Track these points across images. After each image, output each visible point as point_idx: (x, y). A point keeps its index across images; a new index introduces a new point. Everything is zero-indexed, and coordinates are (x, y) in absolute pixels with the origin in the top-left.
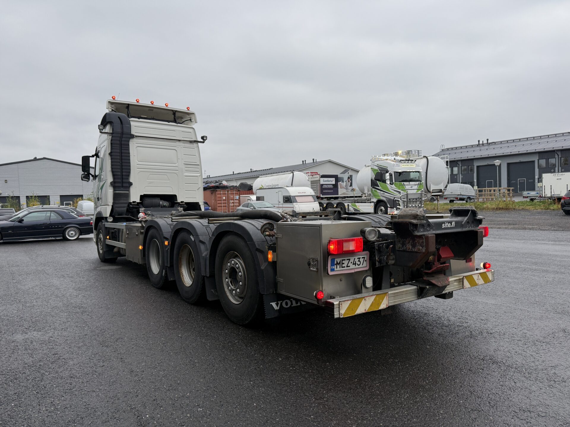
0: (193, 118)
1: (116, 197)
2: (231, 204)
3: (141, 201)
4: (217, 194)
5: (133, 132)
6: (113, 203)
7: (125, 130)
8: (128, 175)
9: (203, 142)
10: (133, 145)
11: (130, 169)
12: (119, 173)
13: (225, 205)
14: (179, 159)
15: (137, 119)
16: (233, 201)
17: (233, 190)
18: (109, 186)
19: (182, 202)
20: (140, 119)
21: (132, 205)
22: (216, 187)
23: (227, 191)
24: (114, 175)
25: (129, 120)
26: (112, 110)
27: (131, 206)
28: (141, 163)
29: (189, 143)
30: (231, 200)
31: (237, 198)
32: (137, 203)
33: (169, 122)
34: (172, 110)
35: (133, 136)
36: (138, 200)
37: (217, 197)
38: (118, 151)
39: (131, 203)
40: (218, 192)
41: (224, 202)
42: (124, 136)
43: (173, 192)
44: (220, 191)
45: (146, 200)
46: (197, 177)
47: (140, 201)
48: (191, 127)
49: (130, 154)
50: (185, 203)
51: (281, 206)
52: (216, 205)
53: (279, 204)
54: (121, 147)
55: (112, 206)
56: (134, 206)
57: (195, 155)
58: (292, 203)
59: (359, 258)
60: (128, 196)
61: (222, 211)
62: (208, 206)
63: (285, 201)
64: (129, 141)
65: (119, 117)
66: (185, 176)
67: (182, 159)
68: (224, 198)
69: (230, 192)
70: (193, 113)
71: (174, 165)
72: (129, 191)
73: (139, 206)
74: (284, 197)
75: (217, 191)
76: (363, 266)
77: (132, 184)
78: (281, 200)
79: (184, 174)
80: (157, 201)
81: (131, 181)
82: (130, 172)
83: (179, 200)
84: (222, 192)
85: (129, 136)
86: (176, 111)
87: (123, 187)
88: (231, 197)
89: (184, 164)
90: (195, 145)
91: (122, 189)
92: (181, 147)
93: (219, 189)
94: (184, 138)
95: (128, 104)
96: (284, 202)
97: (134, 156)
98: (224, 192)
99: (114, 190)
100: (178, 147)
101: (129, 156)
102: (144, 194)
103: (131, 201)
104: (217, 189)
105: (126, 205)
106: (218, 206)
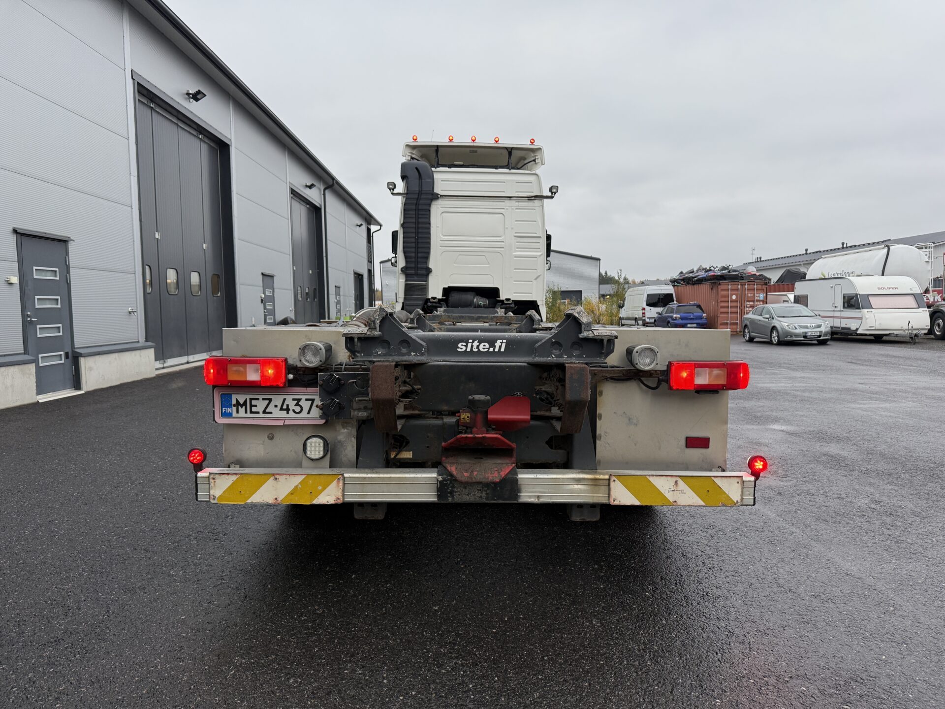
0: (539, 157)
1: (408, 289)
2: (748, 309)
3: (444, 298)
4: (719, 290)
5: (438, 189)
6: (405, 299)
7: (425, 188)
8: (427, 256)
9: (552, 197)
10: (437, 210)
11: (429, 248)
12: (413, 255)
13: (734, 310)
14: (507, 228)
15: (446, 169)
16: (751, 303)
17: (753, 283)
18: (400, 273)
19: (508, 300)
20: (452, 168)
21: (431, 302)
22: (719, 278)
23: (742, 285)
24: (406, 257)
25: (433, 172)
26: (412, 158)
27: (429, 304)
28: (446, 238)
29: (527, 201)
30: (747, 301)
31: (762, 298)
32: (439, 299)
33: (497, 169)
34: (506, 148)
35: (436, 197)
36: (439, 296)
37: (720, 295)
38: (414, 220)
39: (429, 299)
40: (722, 287)
41: (734, 304)
42: (423, 196)
43: (493, 284)
44: (728, 284)
45: (453, 295)
46: (536, 258)
47: (442, 296)
48: (533, 172)
49: (431, 225)
50: (513, 301)
51: (838, 314)
52: (718, 310)
53: (834, 311)
54: (418, 214)
55: (403, 303)
56: (434, 304)
57: (535, 221)
58: (860, 309)
59: (299, 400)
60: (424, 289)
61: (729, 322)
62: (700, 311)
63: (846, 306)
64: (430, 205)
65: (417, 169)
66: (515, 257)
67: (512, 228)
68: (734, 297)
69: (746, 287)
70: (540, 149)
71: (498, 239)
72: (427, 280)
73: (440, 304)
74: (844, 297)
75: (720, 284)
76: (309, 416)
77: (431, 271)
78: (840, 303)
79: (514, 254)
80: (469, 296)
81: (431, 266)
82: (428, 253)
83: (503, 296)
84: (730, 287)
85: (430, 197)
86: (512, 148)
87: (417, 275)
88: (749, 295)
89: (515, 236)
90: (537, 202)
91: (416, 278)
92: (513, 208)
93: (726, 280)
94: (519, 193)
95: (438, 146)
96: (844, 307)
97: (438, 227)
98: (735, 287)
99: (406, 280)
100: (507, 209)
101: (429, 228)
102: (449, 287)
103: (430, 297)
104: (721, 281)
105: (421, 302)
106: (721, 313)
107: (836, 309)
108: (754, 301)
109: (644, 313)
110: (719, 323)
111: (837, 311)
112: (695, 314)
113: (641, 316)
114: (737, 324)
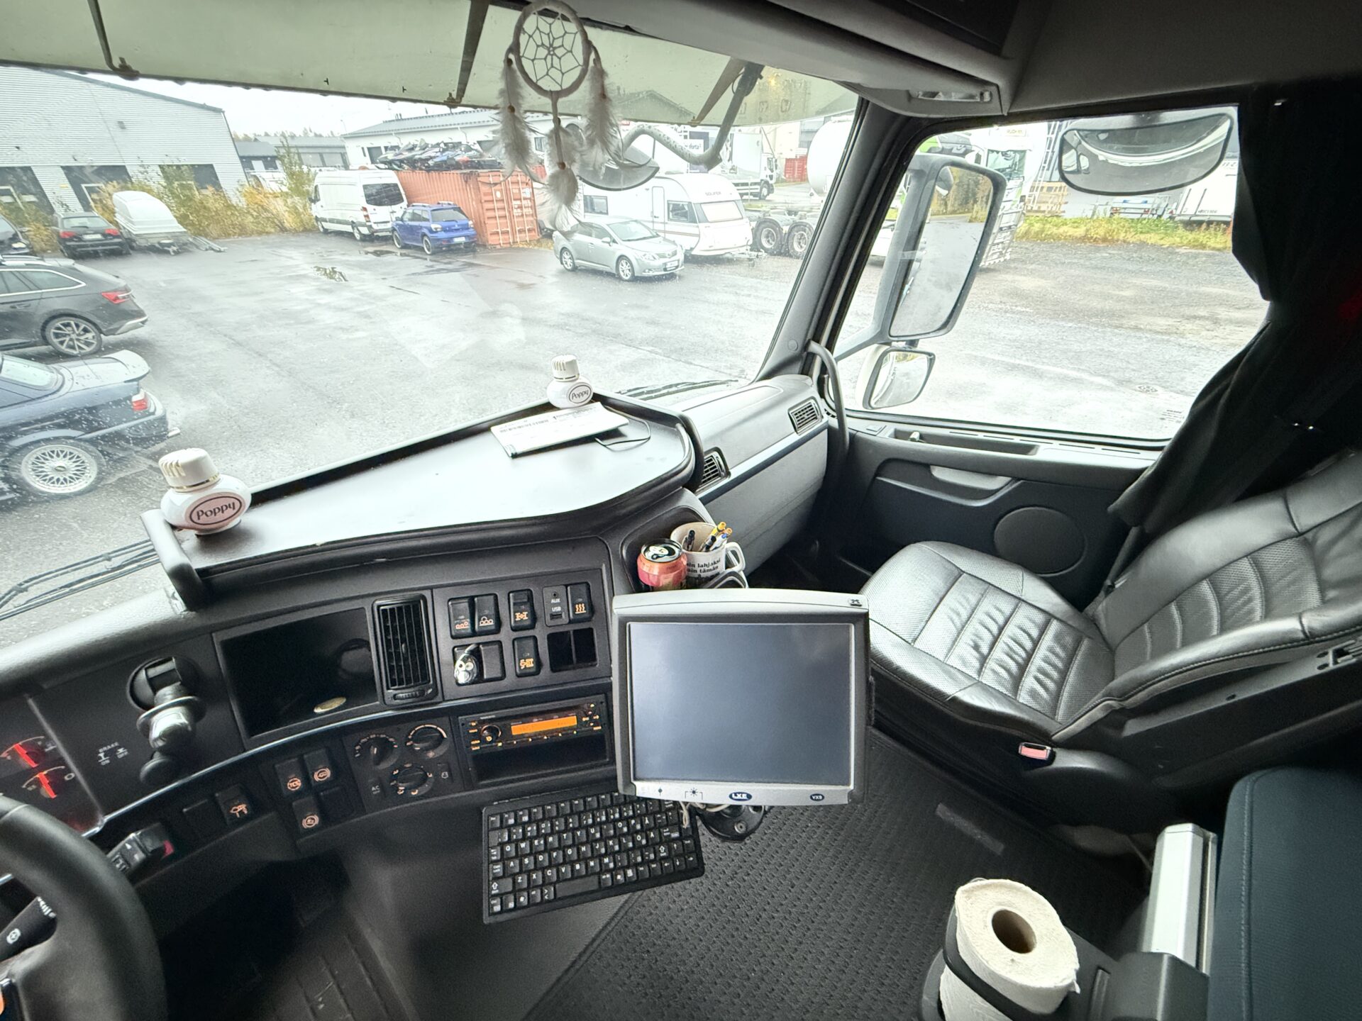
2: (516, 210)
4: (479, 183)
13: (502, 213)
16: (518, 202)
17: (515, 173)
22: (472, 164)
23: (504, 176)
30: (515, 200)
31: (529, 195)
37: (481, 192)
40: (481, 179)
41: (500, 205)
44: (485, 174)
52: (483, 214)
53: (653, 222)
58: (695, 222)
61: (499, 230)
62: (463, 217)
68: (498, 194)
69: (509, 179)
74: (669, 205)
75: (478, 175)
78: (661, 211)
84: (491, 179)
88: (514, 191)
93: (483, 168)
96: (669, 218)
98: (497, 179)
104: (479, 171)
106: (489, 218)
107: (655, 220)
108: (520, 199)
109: (367, 216)
110: (489, 233)
111: (657, 223)
112: (460, 223)
113: (363, 220)
114: (508, 232)
